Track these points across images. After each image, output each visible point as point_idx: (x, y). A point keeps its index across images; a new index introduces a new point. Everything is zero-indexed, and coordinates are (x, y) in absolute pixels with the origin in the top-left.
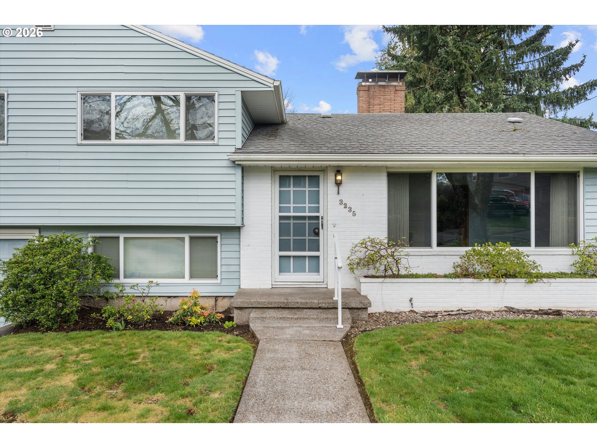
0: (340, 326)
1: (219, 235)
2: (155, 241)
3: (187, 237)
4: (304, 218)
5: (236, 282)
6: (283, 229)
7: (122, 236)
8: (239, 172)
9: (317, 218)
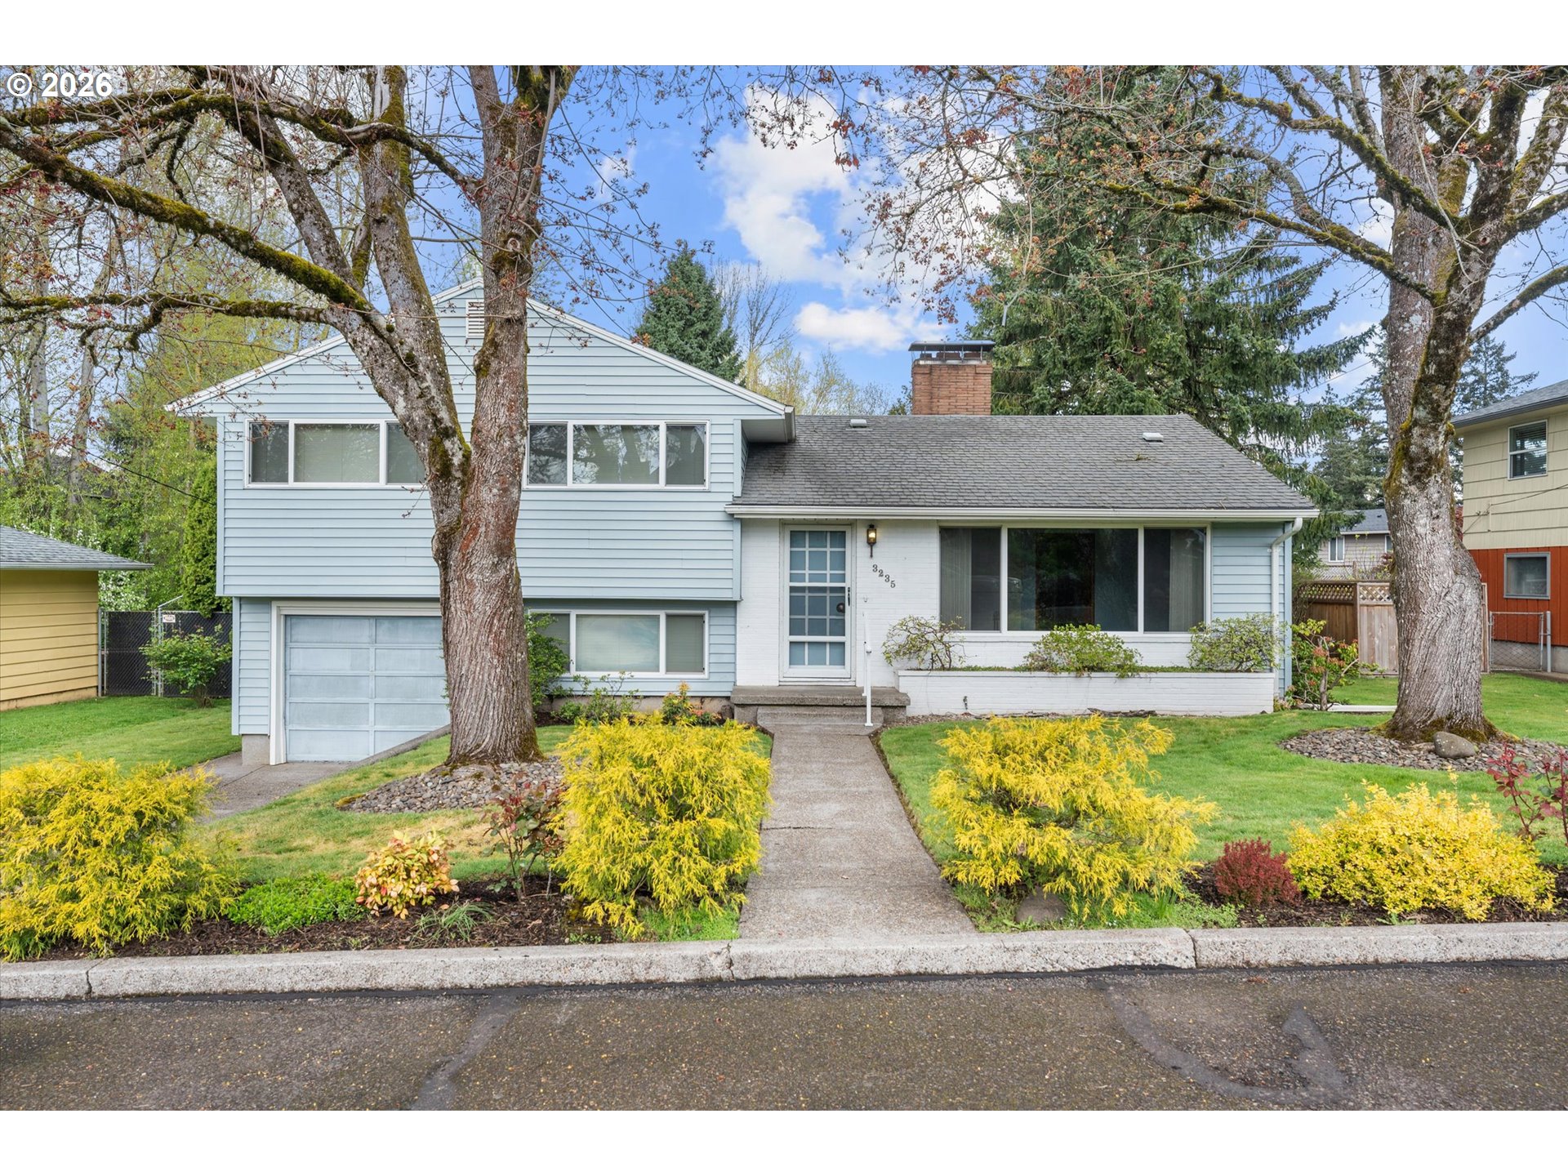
0: (869, 723)
1: (706, 613)
2: (617, 620)
3: (662, 614)
4: (823, 589)
5: (730, 678)
6: (795, 605)
7: (574, 613)
8: (738, 527)
9: (842, 589)
